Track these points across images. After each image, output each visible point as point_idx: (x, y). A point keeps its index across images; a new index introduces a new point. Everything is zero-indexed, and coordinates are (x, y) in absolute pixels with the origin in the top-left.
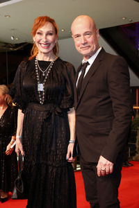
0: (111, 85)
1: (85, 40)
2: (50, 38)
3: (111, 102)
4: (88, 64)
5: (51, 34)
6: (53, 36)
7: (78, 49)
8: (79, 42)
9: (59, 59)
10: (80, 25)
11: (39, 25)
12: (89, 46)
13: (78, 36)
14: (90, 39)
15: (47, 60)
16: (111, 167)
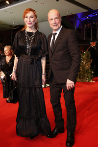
0: (70, 44)
1: (55, 21)
2: (32, 20)
3: (69, 53)
4: (56, 34)
5: (32, 17)
6: (34, 18)
7: (51, 26)
8: (52, 22)
9: (38, 31)
10: (53, 14)
11: (26, 13)
12: (57, 25)
13: (52, 19)
14: (57, 21)
15: (32, 32)
16: (73, 85)
